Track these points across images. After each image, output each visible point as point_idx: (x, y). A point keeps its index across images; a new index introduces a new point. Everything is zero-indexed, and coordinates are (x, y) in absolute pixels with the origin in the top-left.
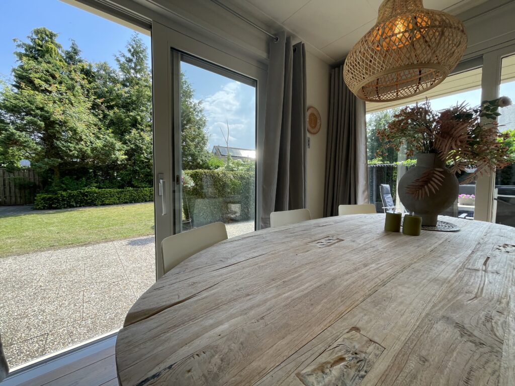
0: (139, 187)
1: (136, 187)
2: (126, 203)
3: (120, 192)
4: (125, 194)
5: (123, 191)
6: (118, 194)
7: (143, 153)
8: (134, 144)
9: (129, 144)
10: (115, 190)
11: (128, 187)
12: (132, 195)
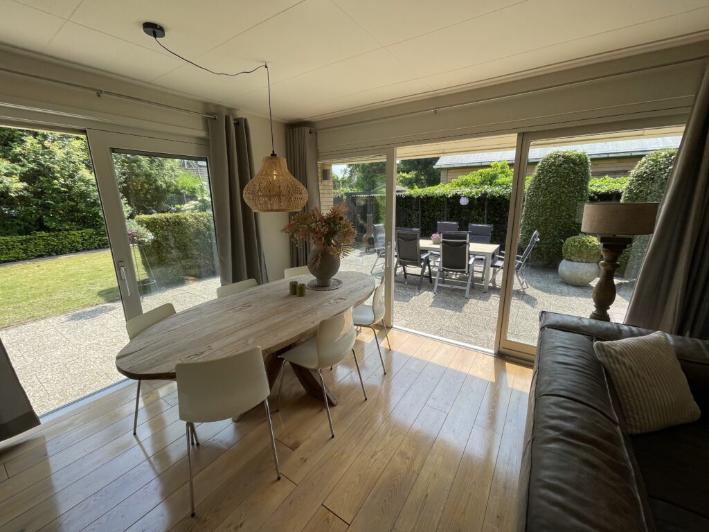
0: (59, 230)
1: (54, 230)
2: (41, 256)
3: (24, 241)
4: (36, 244)
5: (31, 239)
6: (22, 244)
7: (56, 178)
8: (34, 161)
9: (26, 162)
10: (14, 238)
11: (38, 230)
12: (48, 244)
